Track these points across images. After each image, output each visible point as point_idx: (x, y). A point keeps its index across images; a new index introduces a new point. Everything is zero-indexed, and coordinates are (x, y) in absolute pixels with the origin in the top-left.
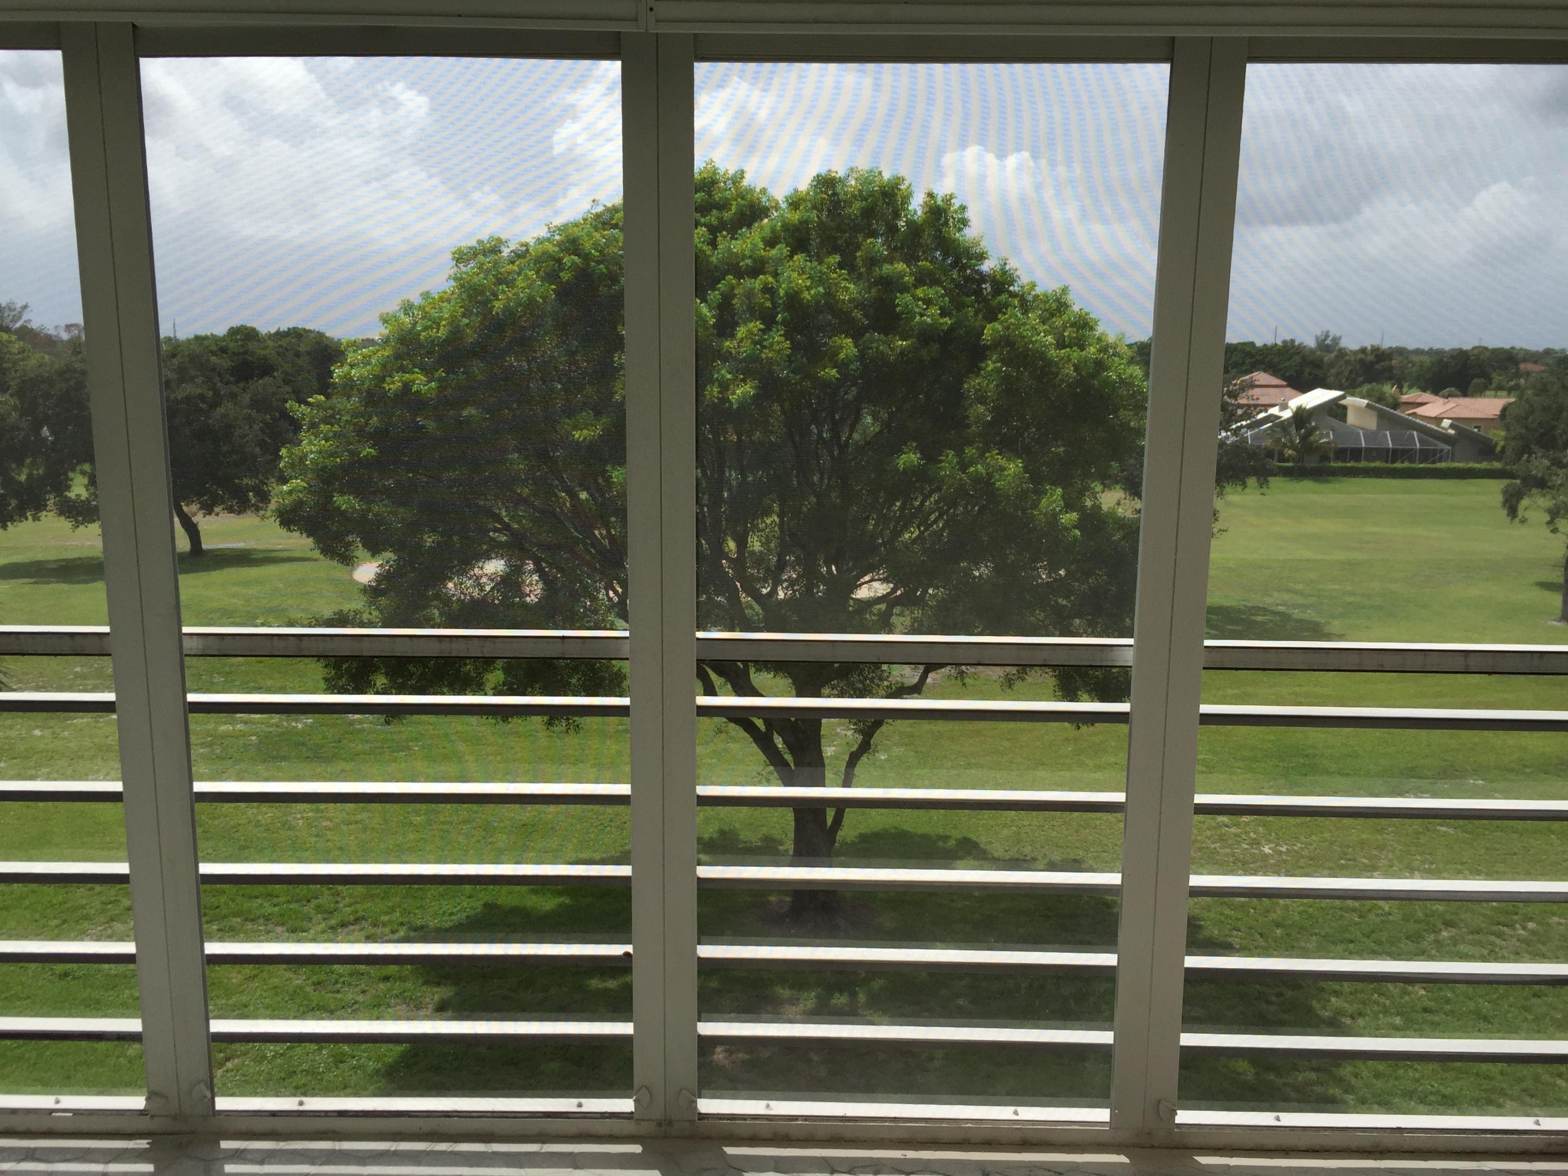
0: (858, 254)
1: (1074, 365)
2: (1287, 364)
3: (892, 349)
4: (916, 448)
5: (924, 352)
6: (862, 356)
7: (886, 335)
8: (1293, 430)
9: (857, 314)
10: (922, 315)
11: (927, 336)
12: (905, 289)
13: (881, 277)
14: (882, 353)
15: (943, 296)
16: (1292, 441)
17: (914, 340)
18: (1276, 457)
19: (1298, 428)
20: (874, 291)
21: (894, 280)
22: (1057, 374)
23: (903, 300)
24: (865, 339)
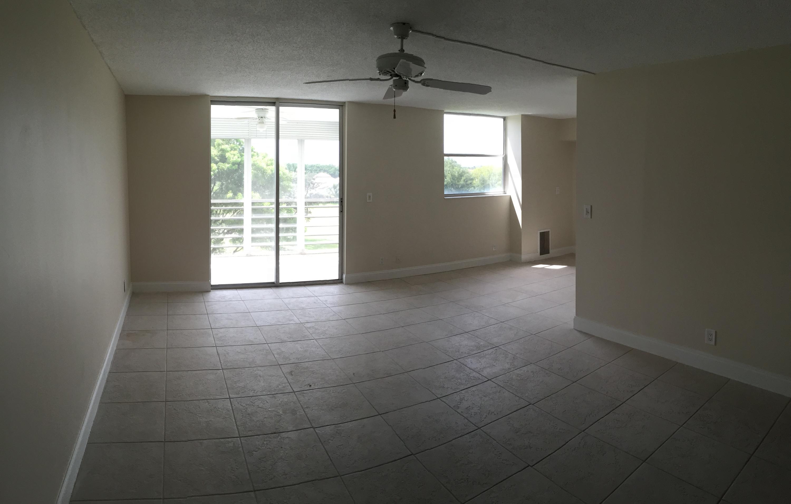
0: (215, 143)
1: (271, 170)
2: (331, 170)
3: (225, 167)
4: (231, 192)
5: (234, 167)
6: (218, 169)
7: (224, 163)
8: (333, 189)
9: (216, 158)
10: (233, 158)
11: (234, 164)
12: (228, 152)
13: (222, 149)
14: (223, 168)
15: (238, 153)
16: (333, 193)
17: (231, 164)
18: (329, 197)
19: (335, 189)
20: (220, 152)
21: (225, 149)
22: (267, 172)
23: (227, 155)
24: (218, 164)
